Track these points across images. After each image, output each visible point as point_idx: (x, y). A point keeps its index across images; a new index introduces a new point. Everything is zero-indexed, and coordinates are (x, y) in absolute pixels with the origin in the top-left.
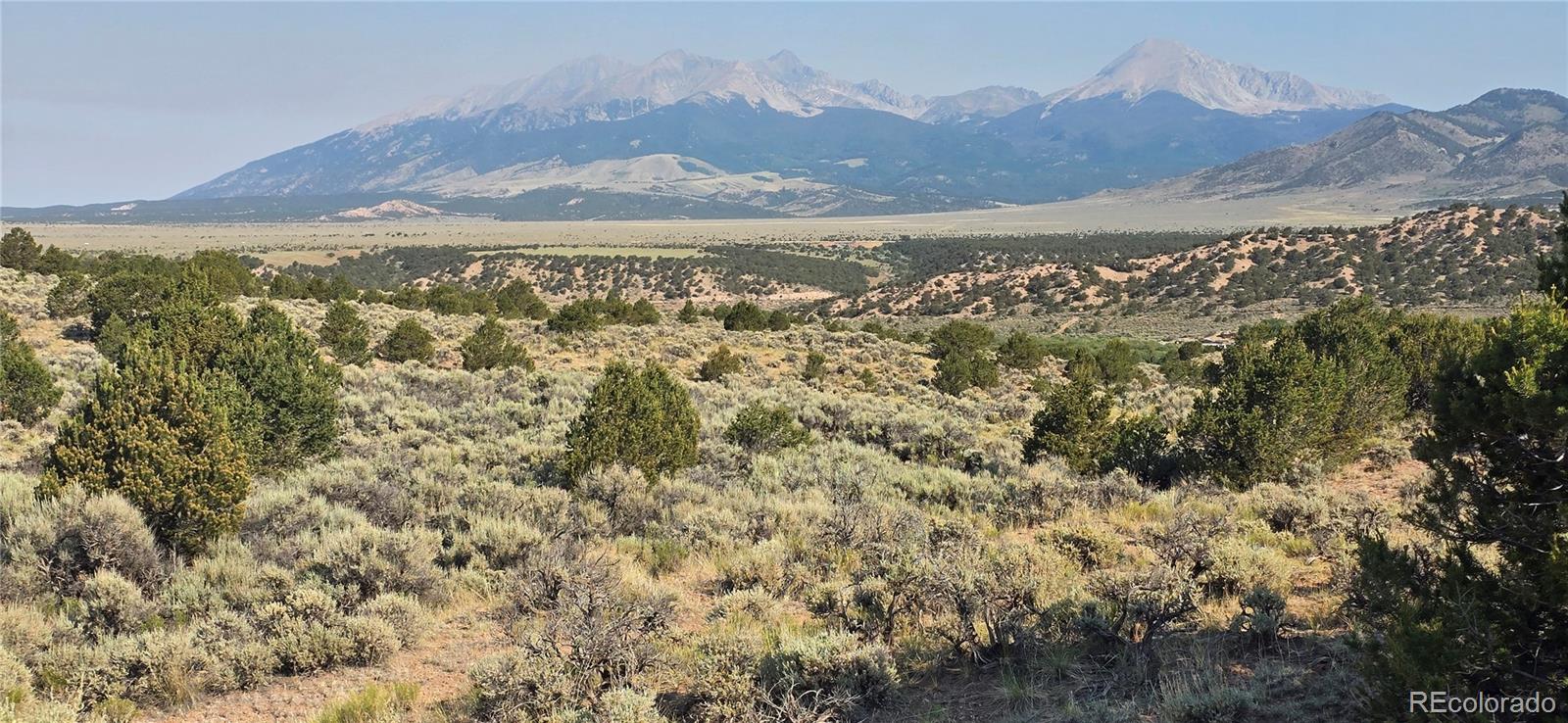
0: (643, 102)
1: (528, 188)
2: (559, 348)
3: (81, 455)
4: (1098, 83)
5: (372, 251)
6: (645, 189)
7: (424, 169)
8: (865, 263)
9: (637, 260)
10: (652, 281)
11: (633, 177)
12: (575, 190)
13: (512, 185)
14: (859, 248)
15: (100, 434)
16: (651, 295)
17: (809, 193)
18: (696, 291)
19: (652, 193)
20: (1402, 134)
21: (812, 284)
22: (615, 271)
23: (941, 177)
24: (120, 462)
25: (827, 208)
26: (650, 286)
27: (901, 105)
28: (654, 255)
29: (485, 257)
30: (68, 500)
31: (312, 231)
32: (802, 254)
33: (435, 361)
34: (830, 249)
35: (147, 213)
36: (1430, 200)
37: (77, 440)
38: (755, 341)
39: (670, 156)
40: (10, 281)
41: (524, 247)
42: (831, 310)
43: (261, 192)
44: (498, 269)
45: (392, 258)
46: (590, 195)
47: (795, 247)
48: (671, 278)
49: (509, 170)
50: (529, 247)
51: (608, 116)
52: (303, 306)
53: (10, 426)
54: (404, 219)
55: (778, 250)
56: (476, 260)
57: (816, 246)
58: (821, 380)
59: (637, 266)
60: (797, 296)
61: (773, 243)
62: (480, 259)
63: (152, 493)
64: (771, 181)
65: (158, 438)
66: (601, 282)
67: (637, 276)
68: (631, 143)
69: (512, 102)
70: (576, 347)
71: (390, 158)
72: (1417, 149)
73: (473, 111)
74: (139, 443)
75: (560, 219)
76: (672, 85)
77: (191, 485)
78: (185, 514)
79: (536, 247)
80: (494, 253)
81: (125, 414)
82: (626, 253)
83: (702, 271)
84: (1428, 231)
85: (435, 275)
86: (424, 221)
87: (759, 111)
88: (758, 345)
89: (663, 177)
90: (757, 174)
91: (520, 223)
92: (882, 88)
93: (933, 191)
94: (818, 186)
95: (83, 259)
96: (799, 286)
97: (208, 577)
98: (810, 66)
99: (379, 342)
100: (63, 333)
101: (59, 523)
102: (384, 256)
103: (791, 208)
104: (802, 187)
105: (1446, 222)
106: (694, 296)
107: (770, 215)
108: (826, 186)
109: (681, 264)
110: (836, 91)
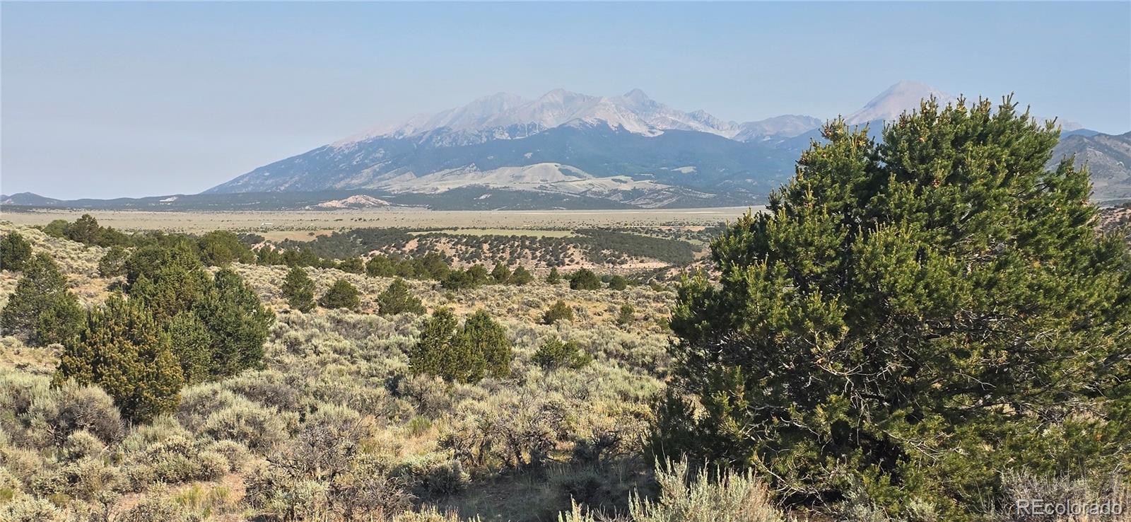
0: (534, 126)
1: (452, 187)
2: (447, 301)
3: (78, 361)
4: (865, 113)
5: (340, 231)
6: (535, 188)
7: (379, 173)
8: (692, 242)
9: (527, 238)
10: (538, 254)
11: (527, 179)
12: (485, 188)
13: (441, 185)
14: (688, 231)
15: (89, 349)
16: (537, 264)
17: (652, 191)
18: (569, 261)
19: (540, 191)
20: (1091, 151)
21: (653, 257)
22: (512, 246)
23: (749, 181)
24: (101, 367)
25: (666, 202)
26: (536, 257)
27: (721, 128)
28: (539, 235)
29: (420, 236)
30: (66, 389)
31: (300, 217)
32: (646, 235)
33: (360, 308)
34: (667, 232)
35: (185, 204)
36: (1112, 200)
37: (76, 352)
38: (588, 297)
39: (553, 164)
40: (78, 251)
41: (447, 229)
42: (666, 276)
43: (265, 188)
44: (428, 245)
45: (354, 236)
46: (496, 192)
47: (641, 230)
48: (551, 252)
49: (439, 174)
50: (452, 229)
51: (510, 136)
52: (277, 270)
53: (56, 348)
54: (364, 208)
55: (629, 232)
56: (413, 238)
57: (656, 230)
58: (630, 325)
59: (527, 243)
60: (642, 265)
61: (626, 227)
62: (416, 237)
63: (120, 386)
64: (626, 182)
65: (125, 351)
66: (501, 254)
67: (527, 250)
68: (526, 155)
69: (442, 126)
70: (459, 300)
71: (355, 165)
72: (1101, 163)
73: (413, 132)
74: (113, 355)
75: (474, 209)
76: (555, 114)
77: (145, 381)
78: (140, 400)
79: (456, 229)
80: (425, 233)
81: (106, 336)
82: (519, 234)
83: (574, 247)
84: (1107, 223)
85: (384, 248)
86: (379, 211)
87: (617, 132)
88: (590, 300)
89: (548, 179)
90: (615, 178)
91: (445, 212)
92: (706, 116)
93: (743, 190)
94: (659, 187)
95: (135, 236)
96: (644, 258)
97: (147, 436)
98: (654, 100)
99: (322, 295)
100: (108, 287)
101: (60, 404)
102: (349, 235)
103: (640, 202)
104: (648, 187)
105: (1120, 216)
106: (568, 265)
107: (624, 207)
108: (664, 186)
109: (559, 241)
110: (673, 118)
